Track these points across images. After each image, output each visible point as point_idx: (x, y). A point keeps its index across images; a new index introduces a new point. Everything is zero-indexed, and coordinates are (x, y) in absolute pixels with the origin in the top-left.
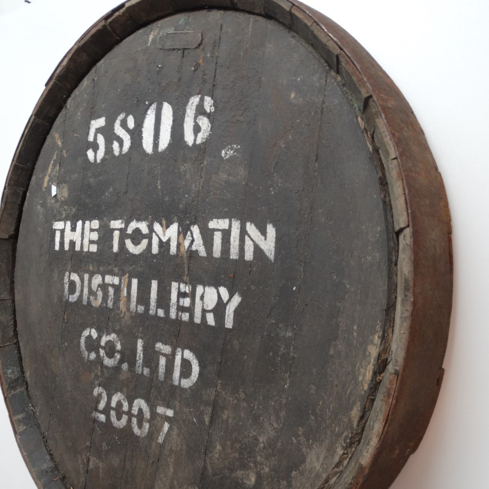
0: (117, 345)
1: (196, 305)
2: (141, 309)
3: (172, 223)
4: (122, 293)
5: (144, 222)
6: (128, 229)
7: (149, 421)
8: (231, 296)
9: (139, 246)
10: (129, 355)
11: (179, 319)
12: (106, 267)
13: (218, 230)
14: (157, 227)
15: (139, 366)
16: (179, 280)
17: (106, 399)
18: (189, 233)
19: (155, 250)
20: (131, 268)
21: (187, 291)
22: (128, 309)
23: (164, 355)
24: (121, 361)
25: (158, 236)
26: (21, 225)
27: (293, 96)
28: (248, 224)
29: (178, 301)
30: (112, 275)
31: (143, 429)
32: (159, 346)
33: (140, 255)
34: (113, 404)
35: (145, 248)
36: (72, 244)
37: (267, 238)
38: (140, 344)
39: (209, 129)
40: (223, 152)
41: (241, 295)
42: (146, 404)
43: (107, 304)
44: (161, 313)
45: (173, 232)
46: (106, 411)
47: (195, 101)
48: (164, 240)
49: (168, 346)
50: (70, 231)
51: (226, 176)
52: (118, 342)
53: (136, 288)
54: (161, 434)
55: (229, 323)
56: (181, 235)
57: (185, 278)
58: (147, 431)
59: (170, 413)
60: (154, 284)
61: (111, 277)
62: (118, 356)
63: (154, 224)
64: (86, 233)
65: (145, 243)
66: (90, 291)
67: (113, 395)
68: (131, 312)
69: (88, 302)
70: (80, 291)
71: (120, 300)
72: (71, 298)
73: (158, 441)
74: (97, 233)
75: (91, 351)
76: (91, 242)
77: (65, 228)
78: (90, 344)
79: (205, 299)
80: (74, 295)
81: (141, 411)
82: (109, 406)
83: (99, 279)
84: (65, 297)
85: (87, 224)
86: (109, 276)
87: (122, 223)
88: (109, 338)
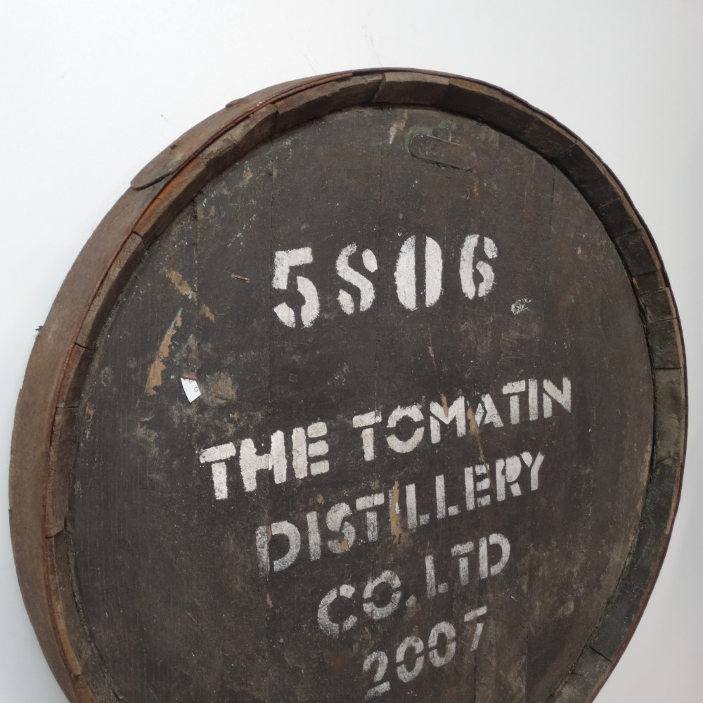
0: (394, 582)
1: (497, 483)
2: (425, 519)
3: (455, 398)
4: (391, 512)
5: (415, 406)
6: (390, 421)
7: (455, 639)
8: (534, 457)
9: (411, 441)
10: (414, 584)
11: (479, 506)
12: (354, 488)
13: (514, 394)
14: (435, 408)
15: (431, 589)
16: (474, 462)
17: (386, 660)
18: (480, 405)
19: (436, 437)
20: (402, 473)
21: (485, 472)
22: (405, 528)
23: (464, 556)
24: (404, 599)
25: (437, 418)
27: (579, 251)
28: (545, 382)
29: (475, 488)
30: (370, 495)
31: (447, 654)
32: (457, 549)
33: (414, 451)
34: (400, 657)
35: (421, 440)
36: (265, 476)
37: (564, 391)
38: (429, 562)
39: (493, 279)
40: (513, 307)
41: (543, 454)
42: (448, 624)
43: (366, 538)
44: (453, 510)
45: (459, 408)
47: (471, 241)
48: (447, 421)
49: (468, 543)
50: (256, 456)
51: (518, 334)
52: (394, 579)
53: (414, 495)
54: (474, 639)
55: (534, 485)
56: (470, 410)
57: (481, 458)
58: (454, 651)
59: (482, 611)
60: (440, 481)
61: (368, 498)
62: (397, 596)
63: (431, 405)
64: (299, 449)
65: (419, 433)
66: (326, 534)
67: (398, 646)
68: (411, 529)
69: (322, 553)
70: (299, 544)
71: (389, 523)
72: (278, 565)
73: (471, 650)
74: (324, 442)
75: (346, 617)
76: (312, 460)
77: (238, 454)
78: (341, 609)
79: (507, 473)
80: (285, 558)
81: (442, 637)
82: (392, 665)
83: (343, 509)
84: (263, 570)
85: (298, 434)
86: (364, 498)
87: (376, 415)
88: (377, 582)
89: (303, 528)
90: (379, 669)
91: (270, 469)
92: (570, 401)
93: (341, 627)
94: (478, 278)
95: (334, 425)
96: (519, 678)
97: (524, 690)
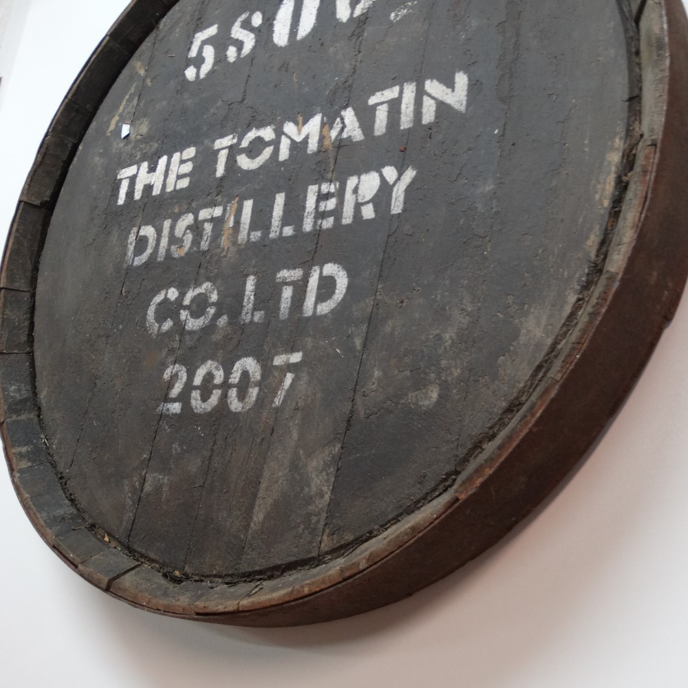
0: (212, 296)
1: (345, 203)
2: (256, 235)
3: (312, 116)
4: (225, 225)
5: (268, 127)
6: (243, 142)
7: (259, 384)
8: (401, 173)
9: (259, 158)
10: (231, 303)
11: (318, 229)
12: (201, 200)
13: (382, 103)
14: (290, 128)
16: (319, 180)
17: (185, 378)
18: (338, 120)
19: (284, 154)
20: (244, 188)
21: (333, 190)
22: (235, 243)
23: (291, 283)
24: (217, 316)
25: (289, 137)
26: (63, 189)
28: (428, 82)
29: (317, 207)
30: (211, 207)
31: (246, 400)
32: (283, 274)
33: (260, 168)
34: (198, 381)
35: (267, 158)
36: (148, 188)
37: (456, 89)
38: (251, 282)
40: (393, 15)
41: (415, 168)
42: (255, 362)
43: (199, 247)
44: (288, 231)
45: (314, 126)
46: (184, 395)
48: (299, 139)
49: (297, 270)
50: (146, 173)
52: (212, 293)
53: (250, 211)
54: (279, 392)
55: (397, 207)
56: (326, 126)
57: (330, 175)
58: (254, 399)
59: (296, 358)
60: (280, 199)
61: (210, 209)
62: (212, 311)
63: (285, 125)
64: (174, 168)
65: (268, 151)
66: (173, 240)
67: (199, 367)
68: (240, 245)
69: (166, 255)
71: (221, 236)
72: (137, 261)
73: (274, 405)
74: (190, 163)
75: (165, 319)
76: (179, 177)
77: (137, 173)
78: (164, 311)
79: (360, 191)
80: (142, 256)
81: (245, 374)
82: (189, 387)
83: (188, 219)
85: (176, 157)
86: (205, 210)
87: (233, 138)
88: (198, 291)
89: (159, 232)
90: (177, 385)
91: (152, 183)
92: (464, 99)
93: (160, 327)
95: (201, 149)
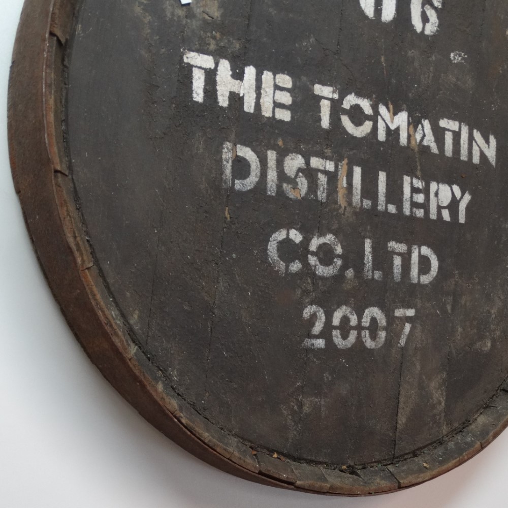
0: (337, 248)
1: (431, 201)
2: (367, 203)
3: (401, 110)
4: (339, 183)
5: (366, 100)
6: (345, 102)
7: (385, 329)
8: (463, 194)
9: (361, 128)
10: (353, 258)
11: (414, 215)
12: (310, 146)
13: (449, 130)
14: (383, 110)
15: (368, 271)
16: (412, 175)
17: (323, 318)
18: (420, 126)
19: (382, 136)
20: (351, 153)
21: (421, 187)
22: (350, 203)
23: (399, 254)
24: (344, 268)
25: (384, 120)
28: (475, 131)
29: (412, 197)
30: (323, 158)
31: (377, 340)
32: (392, 245)
33: (363, 138)
34: (336, 321)
35: (369, 132)
36: (236, 98)
37: (490, 146)
38: (368, 244)
39: (437, 25)
40: (452, 55)
41: (470, 194)
42: (380, 311)
43: (316, 196)
44: (392, 209)
45: (402, 121)
46: (326, 333)
48: (393, 127)
49: (403, 245)
50: (230, 77)
51: (455, 80)
52: (337, 245)
53: (360, 178)
54: (402, 336)
55: (462, 219)
56: (411, 126)
57: (419, 173)
58: (384, 339)
59: (411, 313)
60: (382, 177)
61: (321, 160)
62: (339, 262)
63: (380, 106)
64: (267, 90)
65: (368, 125)
66: (282, 176)
67: (335, 310)
68: (355, 207)
69: (277, 191)
70: (259, 174)
71: (337, 192)
72: (238, 185)
73: (399, 345)
74: (288, 94)
75: (293, 260)
76: (277, 105)
77: (216, 69)
78: (288, 250)
79: (439, 196)
80: (245, 181)
81: (374, 320)
82: (328, 326)
83: (299, 161)
84: (226, 182)
85: (267, 76)
86: (317, 159)
87: (334, 92)
88: (322, 240)
89: (263, 162)
90: (317, 324)
91: (241, 95)
92: (495, 157)
93: (287, 267)
94: (425, 19)
95: (298, 83)
96: (440, 390)
97: (443, 404)
